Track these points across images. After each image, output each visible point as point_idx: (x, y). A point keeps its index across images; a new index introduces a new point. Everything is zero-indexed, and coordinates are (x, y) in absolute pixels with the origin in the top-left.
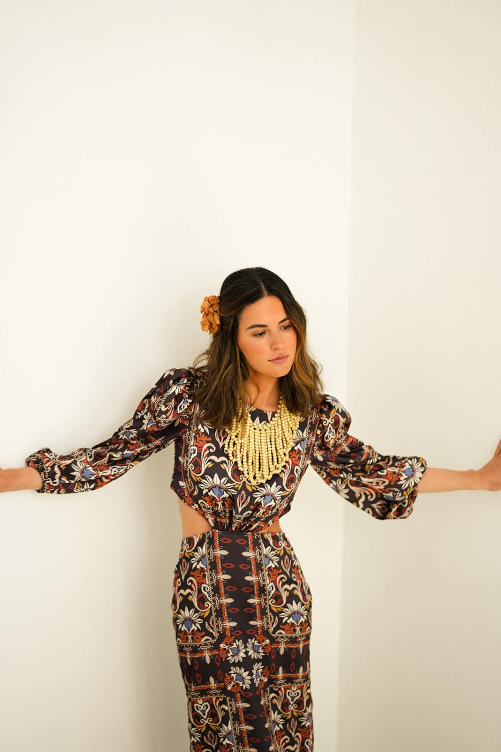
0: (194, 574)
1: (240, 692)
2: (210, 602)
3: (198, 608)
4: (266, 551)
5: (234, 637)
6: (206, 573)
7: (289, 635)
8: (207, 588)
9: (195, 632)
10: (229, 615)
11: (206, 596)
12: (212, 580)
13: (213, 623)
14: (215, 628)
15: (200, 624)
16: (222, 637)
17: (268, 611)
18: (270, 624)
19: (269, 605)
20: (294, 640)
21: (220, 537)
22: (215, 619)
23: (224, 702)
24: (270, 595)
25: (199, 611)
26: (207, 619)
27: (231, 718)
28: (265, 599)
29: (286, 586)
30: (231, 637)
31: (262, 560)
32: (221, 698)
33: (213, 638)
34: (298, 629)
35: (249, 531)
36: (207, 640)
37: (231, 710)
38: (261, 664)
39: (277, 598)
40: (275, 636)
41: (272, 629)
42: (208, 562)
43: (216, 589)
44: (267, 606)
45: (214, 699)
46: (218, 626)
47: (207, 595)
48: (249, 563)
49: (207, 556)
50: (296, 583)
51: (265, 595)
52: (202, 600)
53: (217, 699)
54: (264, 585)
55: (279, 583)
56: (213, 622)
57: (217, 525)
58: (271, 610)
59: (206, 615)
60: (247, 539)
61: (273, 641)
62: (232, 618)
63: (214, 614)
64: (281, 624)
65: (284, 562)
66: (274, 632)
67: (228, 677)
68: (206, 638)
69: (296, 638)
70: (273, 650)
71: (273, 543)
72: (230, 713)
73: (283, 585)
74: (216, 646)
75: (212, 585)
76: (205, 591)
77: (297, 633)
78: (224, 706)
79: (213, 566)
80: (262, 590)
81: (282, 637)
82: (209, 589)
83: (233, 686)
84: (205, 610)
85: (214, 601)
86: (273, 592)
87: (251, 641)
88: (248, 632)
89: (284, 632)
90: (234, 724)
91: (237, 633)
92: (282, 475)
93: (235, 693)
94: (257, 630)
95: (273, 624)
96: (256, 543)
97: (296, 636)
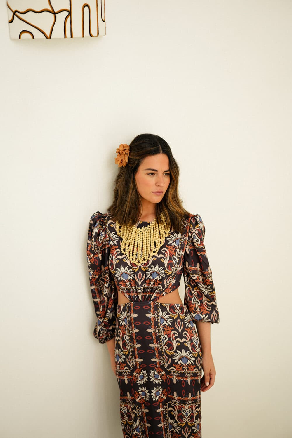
0: (121, 328)
1: (144, 403)
2: (129, 346)
3: (122, 349)
4: (162, 314)
5: (141, 368)
6: (126, 328)
7: (180, 372)
9: (121, 363)
10: (139, 355)
11: (126, 342)
12: (129, 333)
13: (130, 360)
14: (131, 362)
15: (124, 359)
16: (135, 368)
17: (164, 353)
18: (166, 362)
19: (164, 349)
21: (134, 306)
22: (131, 357)
23: (134, 408)
24: (164, 343)
25: (123, 351)
26: (127, 356)
27: (138, 418)
28: (161, 345)
29: (178, 339)
30: (140, 368)
31: (158, 319)
33: (130, 368)
34: (185, 368)
35: (150, 301)
36: (126, 369)
37: (139, 414)
38: (160, 387)
39: (170, 345)
40: (169, 370)
41: (166, 365)
42: (128, 321)
43: (131, 339)
45: (129, 406)
46: (133, 362)
48: (150, 321)
49: (127, 318)
50: (186, 338)
51: (161, 342)
52: (125, 344)
54: (160, 336)
55: (172, 336)
57: (131, 298)
58: (166, 353)
59: (127, 353)
60: (150, 305)
61: (168, 373)
62: (140, 357)
63: (131, 354)
64: (173, 363)
65: (177, 323)
66: (168, 368)
67: (137, 394)
68: (126, 368)
69: (184, 374)
70: (168, 379)
71: (170, 310)
72: (138, 416)
73: (175, 338)
74: (131, 374)
75: (130, 336)
76: (126, 339)
77: (185, 370)
78: (134, 411)
79: (130, 324)
80: (158, 339)
81: (174, 372)
82: (128, 338)
83: (140, 399)
84: (126, 351)
86: (165, 341)
87: (152, 372)
88: (150, 366)
89: (175, 369)
90: (140, 422)
91: (143, 366)
92: (163, 260)
93: (141, 404)
94: (156, 364)
95: (167, 362)
96: (156, 308)
97: (184, 373)
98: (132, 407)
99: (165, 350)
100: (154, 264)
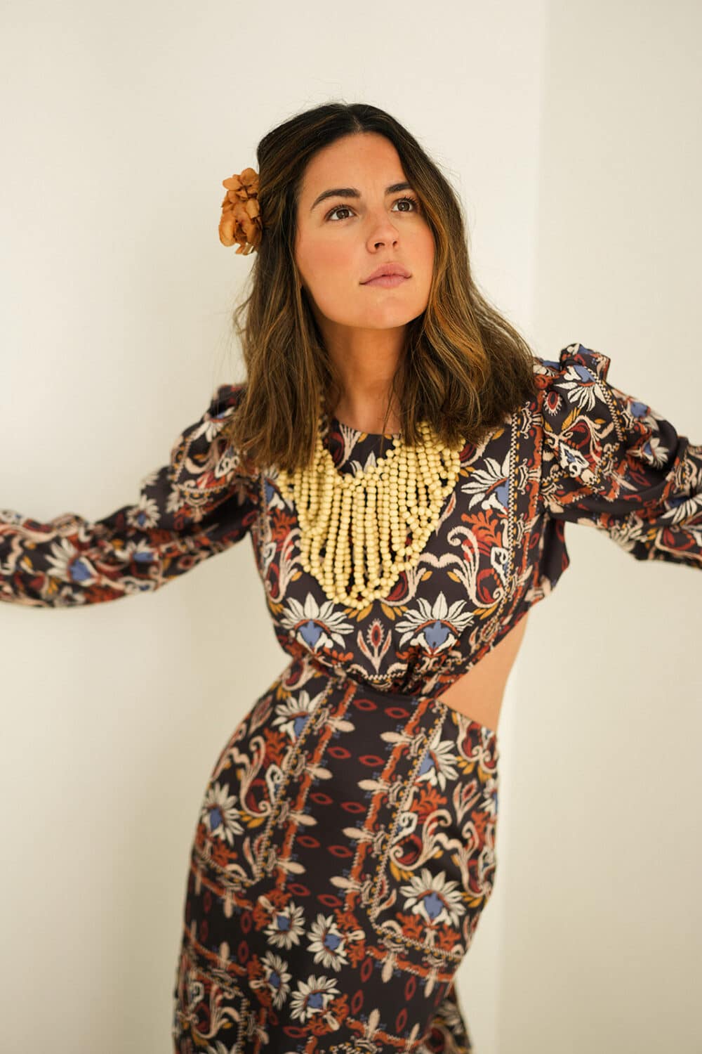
0: (271, 737)
1: (267, 1008)
2: (272, 806)
3: (244, 804)
4: (436, 743)
5: (289, 895)
6: (290, 748)
7: (410, 942)
8: (277, 778)
9: (220, 843)
10: (297, 849)
11: (268, 790)
12: (294, 767)
13: (259, 849)
14: (260, 859)
15: (235, 835)
16: (267, 885)
17: (381, 869)
18: (376, 900)
19: (388, 857)
20: (415, 956)
22: (265, 843)
23: (235, 1003)
24: (397, 835)
25: (244, 810)
26: (252, 833)
28: (385, 842)
29: (442, 837)
30: (285, 892)
31: (417, 758)
32: (230, 993)
33: (250, 875)
34: (431, 934)
36: (235, 872)
39: (411, 849)
40: (378, 929)
41: (375, 912)
42: (306, 731)
43: (292, 788)
44: (384, 860)
45: (215, 987)
46: (266, 860)
47: (272, 790)
48: (387, 756)
49: (311, 720)
50: (464, 843)
51: (387, 831)
52: (258, 792)
53: (221, 991)
54: (395, 810)
55: (431, 822)
56: (260, 845)
58: (388, 871)
59: (254, 824)
60: (412, 709)
61: (373, 938)
62: (299, 855)
63: (268, 832)
64: (396, 912)
65: (463, 787)
66: (380, 920)
67: (256, 964)
68: (235, 867)
69: (422, 953)
70: (369, 960)
71: (464, 743)
73: (435, 832)
74: (251, 895)
75: (291, 776)
76: (273, 780)
77: (426, 942)
78: (230, 1011)
79: (311, 742)
80: (386, 817)
81: (393, 940)
82: (281, 780)
84: (256, 815)
85: (280, 808)
86: (406, 832)
87: (323, 922)
88: (322, 898)
89: (399, 930)
91: (298, 890)
92: (456, 576)
94: (343, 900)
95: (382, 901)
97: (423, 950)
99: (389, 860)
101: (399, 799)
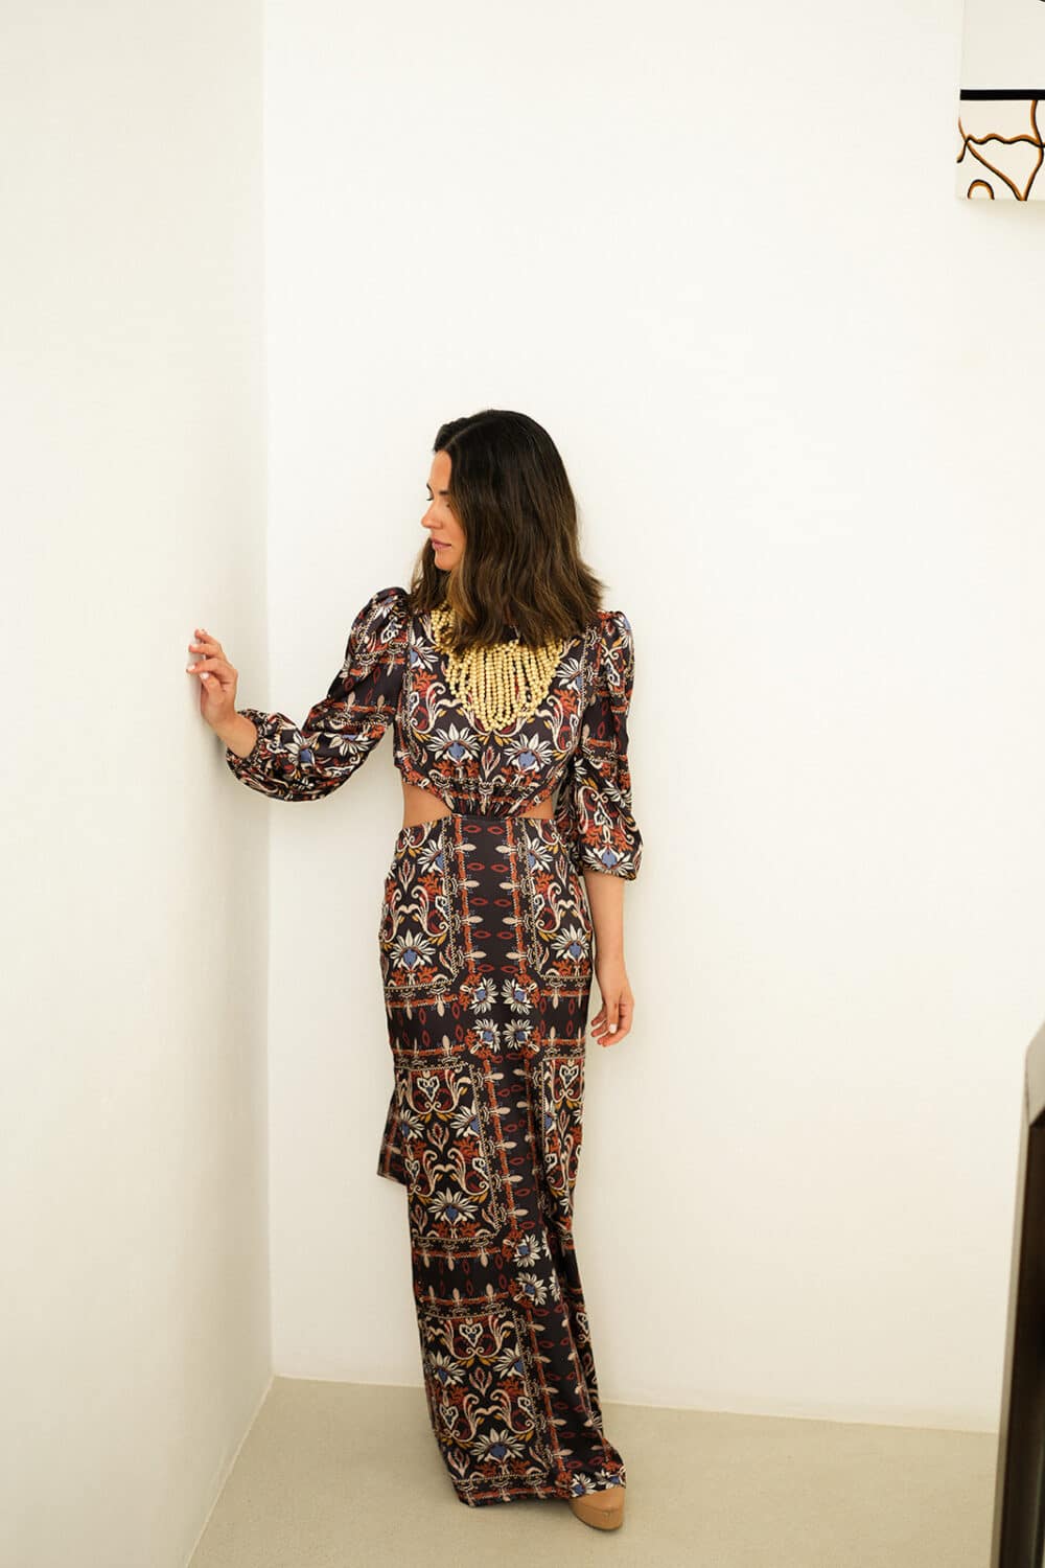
0: (424, 880)
1: (489, 1058)
2: (448, 922)
3: (428, 932)
4: (530, 845)
5: (480, 974)
6: (443, 879)
7: (566, 978)
8: (443, 903)
9: (421, 968)
10: (475, 941)
11: (441, 914)
12: (451, 889)
13: (450, 954)
14: (453, 961)
15: (430, 956)
16: (463, 976)
17: (534, 938)
18: (538, 958)
19: (536, 928)
20: (569, 986)
21: (464, 824)
22: (453, 948)
23: (465, 1073)
24: (536, 912)
25: (429, 937)
26: (442, 949)
27: (476, 1096)
28: (530, 919)
29: (562, 902)
30: (477, 974)
31: (524, 859)
32: (459, 1068)
33: (450, 976)
34: (577, 969)
35: (506, 815)
36: (440, 979)
37: (476, 1085)
38: (526, 1021)
39: (547, 917)
40: (544, 977)
41: (540, 967)
42: (446, 863)
43: (457, 904)
44: (534, 931)
45: (447, 1072)
46: (457, 960)
47: (444, 912)
48: (507, 863)
49: (445, 854)
50: (573, 899)
51: (529, 912)
52: (435, 920)
53: (452, 1070)
54: (528, 897)
55: (551, 895)
56: (450, 952)
57: (459, 807)
58: (539, 937)
59: (440, 942)
60: (503, 827)
61: (542, 985)
62: (478, 945)
63: (452, 940)
64: (553, 960)
65: (558, 863)
66: (543, 971)
67: (471, 1035)
68: (439, 976)
70: (543, 1000)
71: (543, 835)
72: (475, 1089)
73: (557, 900)
74: (454, 989)
75: (452, 897)
76: (441, 906)
77: (576, 975)
78: (463, 1079)
79: (454, 868)
80: (525, 903)
81: (555, 980)
82: (447, 903)
83: (480, 1049)
84: (439, 935)
85: (453, 921)
86: (540, 908)
87: (510, 984)
88: (503, 969)
89: (558, 973)
90: (480, 1107)
91: (484, 968)
92: (548, 724)
93: (482, 1060)
94: (518, 967)
95: (541, 959)
96: (517, 834)
97: (574, 980)
98: (456, 1071)
99: (537, 930)
100: (528, 730)
101: (528, 890)
